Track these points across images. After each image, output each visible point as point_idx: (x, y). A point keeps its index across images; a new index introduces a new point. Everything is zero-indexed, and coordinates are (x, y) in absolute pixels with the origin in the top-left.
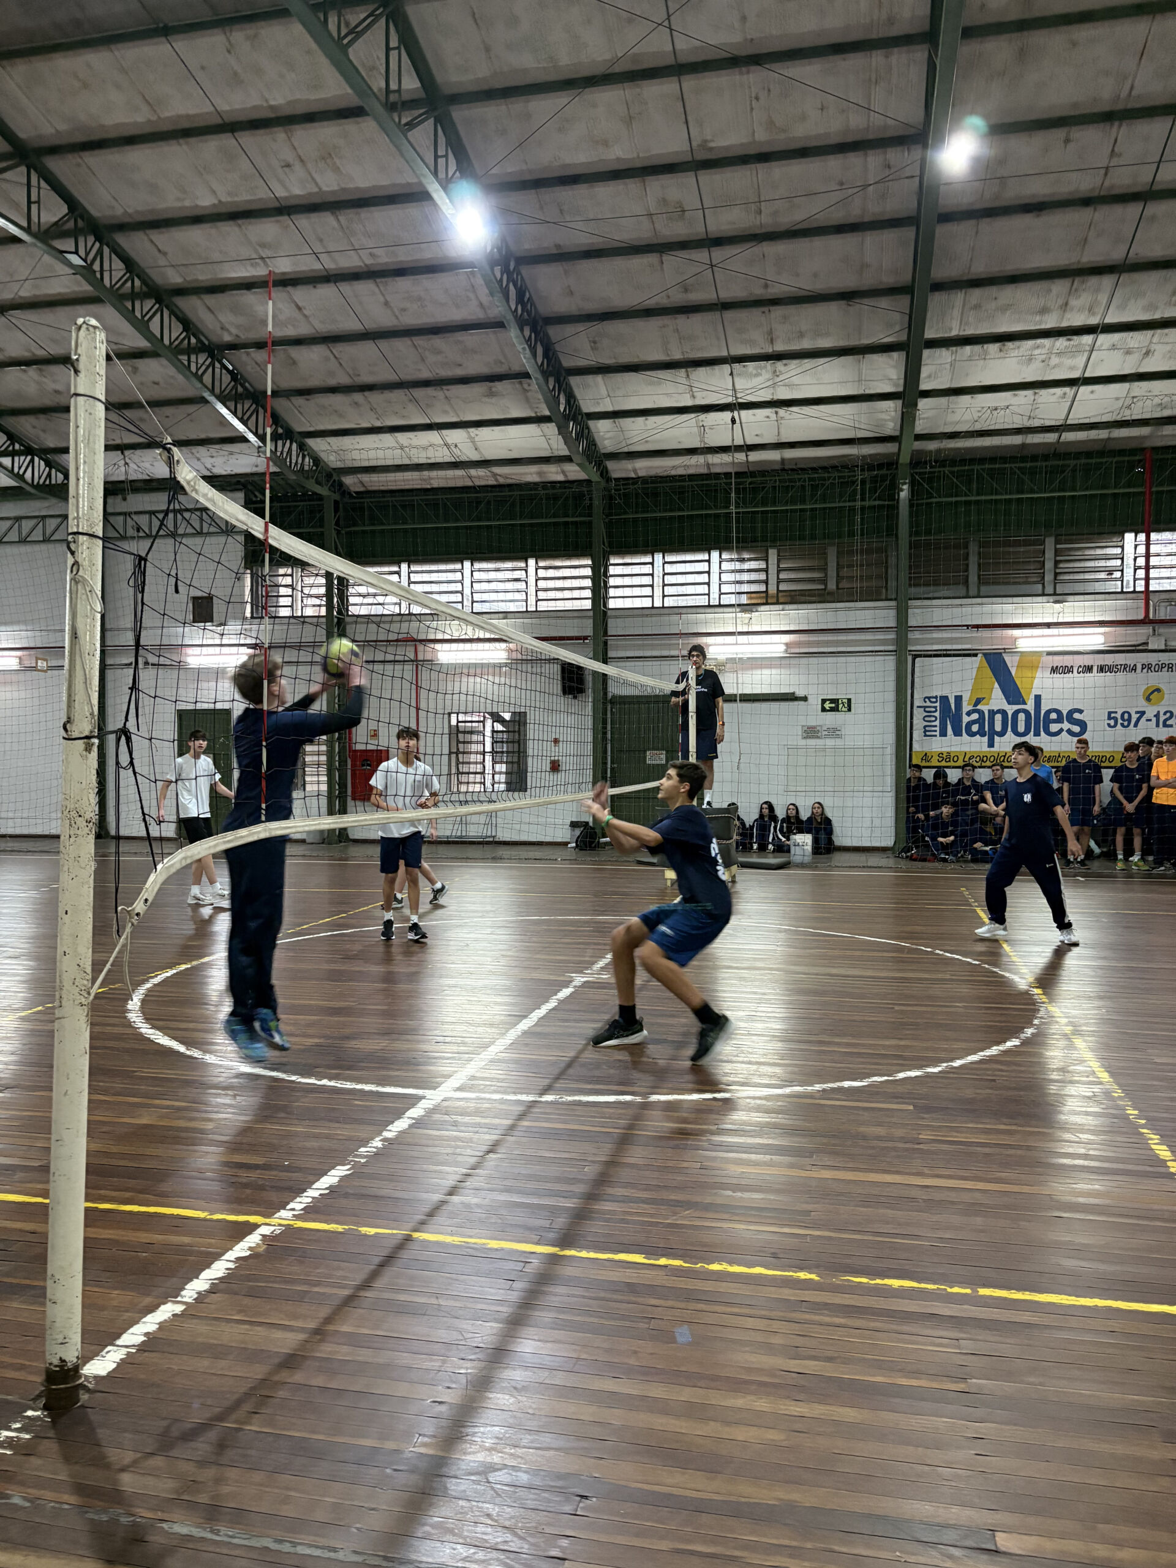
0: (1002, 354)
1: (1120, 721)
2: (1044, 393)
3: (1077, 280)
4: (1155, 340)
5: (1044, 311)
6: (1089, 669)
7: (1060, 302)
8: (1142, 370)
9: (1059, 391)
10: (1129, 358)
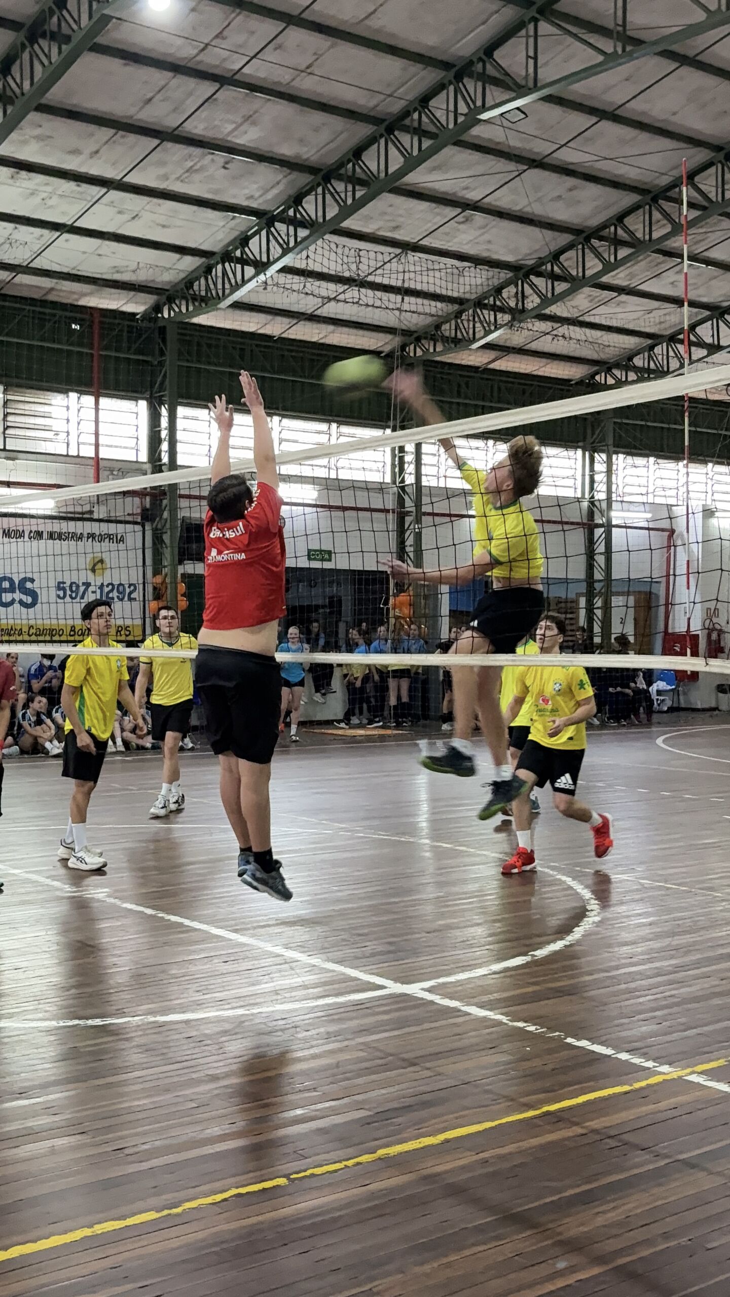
0: (11, 181)
1: (68, 592)
2: (24, 229)
3: (121, 133)
4: (147, 208)
5: (76, 152)
6: (39, 535)
7: (94, 149)
8: (120, 231)
9: (37, 231)
10: (120, 216)
